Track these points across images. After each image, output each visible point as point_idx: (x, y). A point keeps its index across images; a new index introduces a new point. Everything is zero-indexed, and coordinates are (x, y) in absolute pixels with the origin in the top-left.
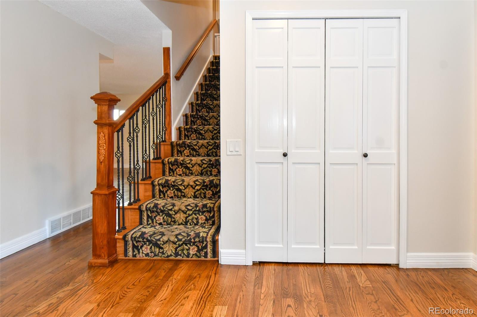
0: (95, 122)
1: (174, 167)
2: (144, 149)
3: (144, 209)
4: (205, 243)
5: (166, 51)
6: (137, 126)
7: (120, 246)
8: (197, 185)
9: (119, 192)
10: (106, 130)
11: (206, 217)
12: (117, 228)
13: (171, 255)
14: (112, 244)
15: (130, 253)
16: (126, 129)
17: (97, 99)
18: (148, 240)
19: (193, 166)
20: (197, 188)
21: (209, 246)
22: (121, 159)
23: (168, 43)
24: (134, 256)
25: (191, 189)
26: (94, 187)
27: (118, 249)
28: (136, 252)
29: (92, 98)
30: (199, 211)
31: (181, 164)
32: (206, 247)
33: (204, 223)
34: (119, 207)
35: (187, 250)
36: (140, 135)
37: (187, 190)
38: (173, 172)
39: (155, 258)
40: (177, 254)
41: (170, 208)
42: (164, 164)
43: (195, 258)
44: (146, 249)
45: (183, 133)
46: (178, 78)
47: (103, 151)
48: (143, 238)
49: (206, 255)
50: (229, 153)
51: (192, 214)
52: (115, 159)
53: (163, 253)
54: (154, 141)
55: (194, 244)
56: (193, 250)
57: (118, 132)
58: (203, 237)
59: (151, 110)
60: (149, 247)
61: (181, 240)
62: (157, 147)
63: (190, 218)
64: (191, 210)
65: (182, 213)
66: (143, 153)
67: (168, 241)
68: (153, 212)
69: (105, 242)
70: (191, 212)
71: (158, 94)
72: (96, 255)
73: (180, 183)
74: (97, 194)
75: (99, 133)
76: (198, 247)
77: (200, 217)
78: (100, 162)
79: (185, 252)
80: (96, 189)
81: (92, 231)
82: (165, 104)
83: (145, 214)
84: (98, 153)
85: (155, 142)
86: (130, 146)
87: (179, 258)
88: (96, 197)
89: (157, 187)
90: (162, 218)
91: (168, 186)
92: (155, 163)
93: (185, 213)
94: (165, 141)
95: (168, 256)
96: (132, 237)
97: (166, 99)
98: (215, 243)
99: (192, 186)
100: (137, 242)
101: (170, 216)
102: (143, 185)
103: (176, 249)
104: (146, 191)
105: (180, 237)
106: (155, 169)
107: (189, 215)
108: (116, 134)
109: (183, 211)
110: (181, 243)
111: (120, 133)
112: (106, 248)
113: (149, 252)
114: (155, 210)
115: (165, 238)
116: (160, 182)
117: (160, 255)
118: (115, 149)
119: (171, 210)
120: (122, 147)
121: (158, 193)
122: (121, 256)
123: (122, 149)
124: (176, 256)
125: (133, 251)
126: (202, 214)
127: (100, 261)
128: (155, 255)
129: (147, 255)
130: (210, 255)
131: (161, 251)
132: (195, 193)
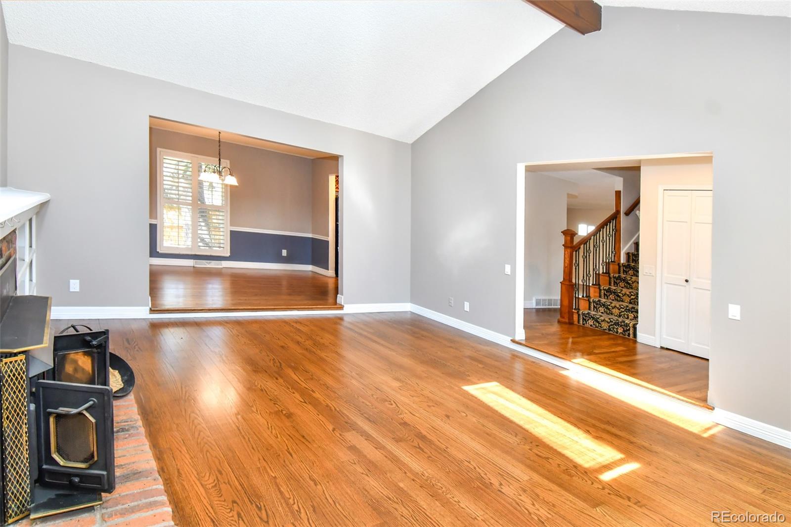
0: (563, 245)
1: (618, 281)
2: (595, 265)
3: (592, 301)
4: (628, 328)
5: (618, 193)
6: (589, 249)
7: (575, 317)
8: (632, 295)
9: (576, 286)
10: (569, 250)
11: (634, 315)
12: (574, 308)
13: (606, 330)
14: (571, 314)
15: (581, 322)
16: (581, 251)
17: (564, 233)
18: (592, 317)
19: (633, 283)
20: (632, 297)
21: (631, 330)
22: (577, 268)
23: (620, 188)
24: (584, 324)
25: (627, 297)
26: (562, 280)
27: (574, 318)
28: (585, 322)
29: (562, 232)
30: (629, 310)
31: (624, 280)
32: (629, 330)
33: (633, 319)
34: (575, 297)
35: (616, 329)
36: (591, 255)
37: (625, 297)
38: (617, 285)
39: (596, 329)
40: (610, 330)
41: (608, 304)
42: (610, 278)
43: (621, 335)
44: (591, 322)
45: (631, 258)
46: (627, 214)
47: (567, 261)
48: (589, 315)
49: (629, 335)
50: (644, 274)
51: (624, 312)
52: (574, 267)
53: (601, 327)
54: (603, 261)
55: (621, 326)
56: (620, 330)
57: (576, 251)
58: (627, 323)
59: (608, 233)
60: (592, 321)
61: (612, 322)
62: (608, 264)
63: (623, 313)
64: (623, 308)
65: (617, 310)
66: (593, 267)
67: (604, 320)
68: (598, 304)
69: (567, 311)
70: (624, 310)
71: (608, 227)
72: (562, 317)
73: (619, 291)
74: (563, 284)
75: (565, 251)
76: (624, 329)
77: (630, 315)
78: (565, 267)
79: (615, 330)
80: (563, 281)
81: (559, 313)
82: (615, 234)
83: (592, 304)
84: (564, 262)
85: (605, 261)
86: (584, 261)
87: (611, 332)
88: (563, 286)
89: (603, 291)
90: (603, 309)
91: (611, 292)
92: (604, 276)
93: (619, 310)
94: (614, 262)
95: (604, 330)
96: (582, 313)
97: (617, 231)
98: (635, 329)
99: (628, 295)
100: (586, 316)
101: (608, 308)
102: (593, 288)
103: (609, 326)
104: (595, 292)
105: (612, 320)
106: (604, 280)
107: (622, 312)
108: (574, 252)
109: (618, 308)
110: (612, 323)
111: (577, 253)
112: (567, 314)
113: (592, 324)
114: (599, 303)
115: (602, 318)
116: (605, 288)
117: (599, 327)
118: (574, 261)
119: (609, 305)
120: (579, 260)
121: (603, 295)
122: (576, 323)
123: (579, 262)
124: (609, 331)
125: (583, 322)
126: (632, 313)
127: (563, 320)
128: (596, 327)
129: (591, 326)
130: (631, 336)
131: (600, 325)
132: (630, 300)
